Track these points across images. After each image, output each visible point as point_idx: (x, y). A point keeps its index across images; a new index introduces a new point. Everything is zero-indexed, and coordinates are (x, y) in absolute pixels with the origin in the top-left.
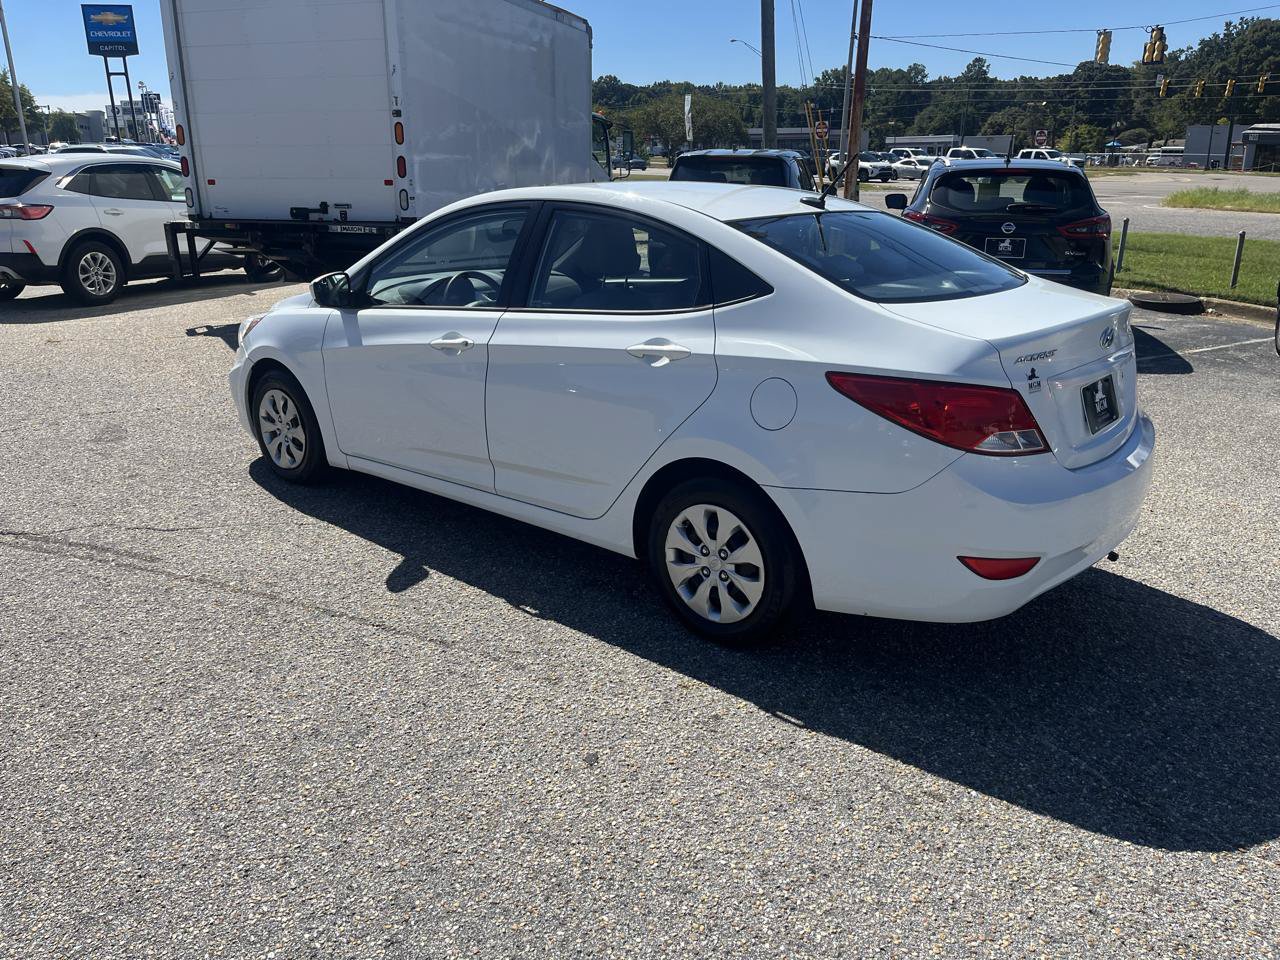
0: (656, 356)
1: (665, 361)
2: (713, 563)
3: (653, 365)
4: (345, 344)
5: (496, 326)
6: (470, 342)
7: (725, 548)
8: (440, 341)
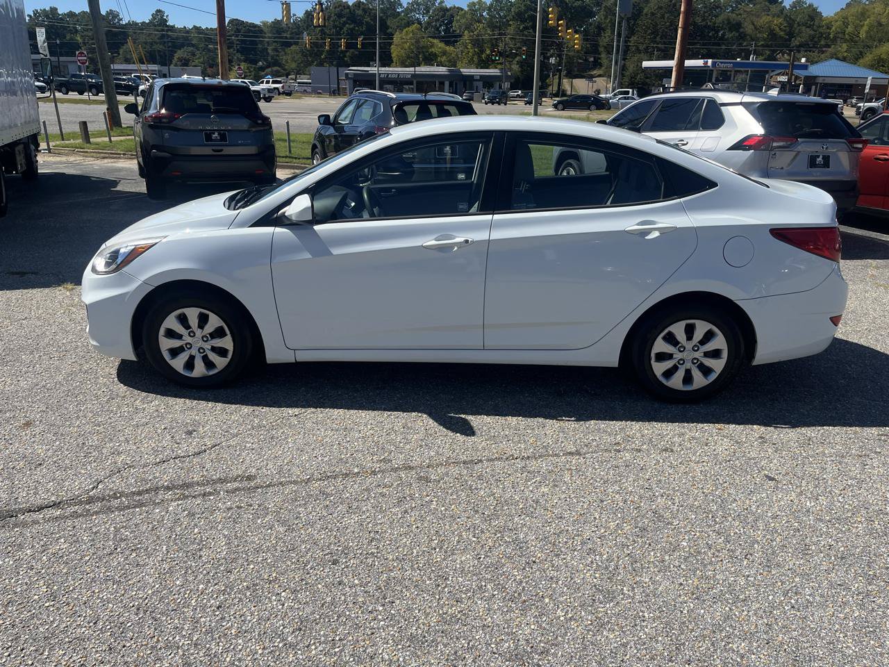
0: (648, 232)
1: (656, 234)
2: (689, 354)
3: (646, 238)
4: (308, 256)
5: (491, 226)
6: (470, 240)
7: (698, 344)
8: (434, 242)
